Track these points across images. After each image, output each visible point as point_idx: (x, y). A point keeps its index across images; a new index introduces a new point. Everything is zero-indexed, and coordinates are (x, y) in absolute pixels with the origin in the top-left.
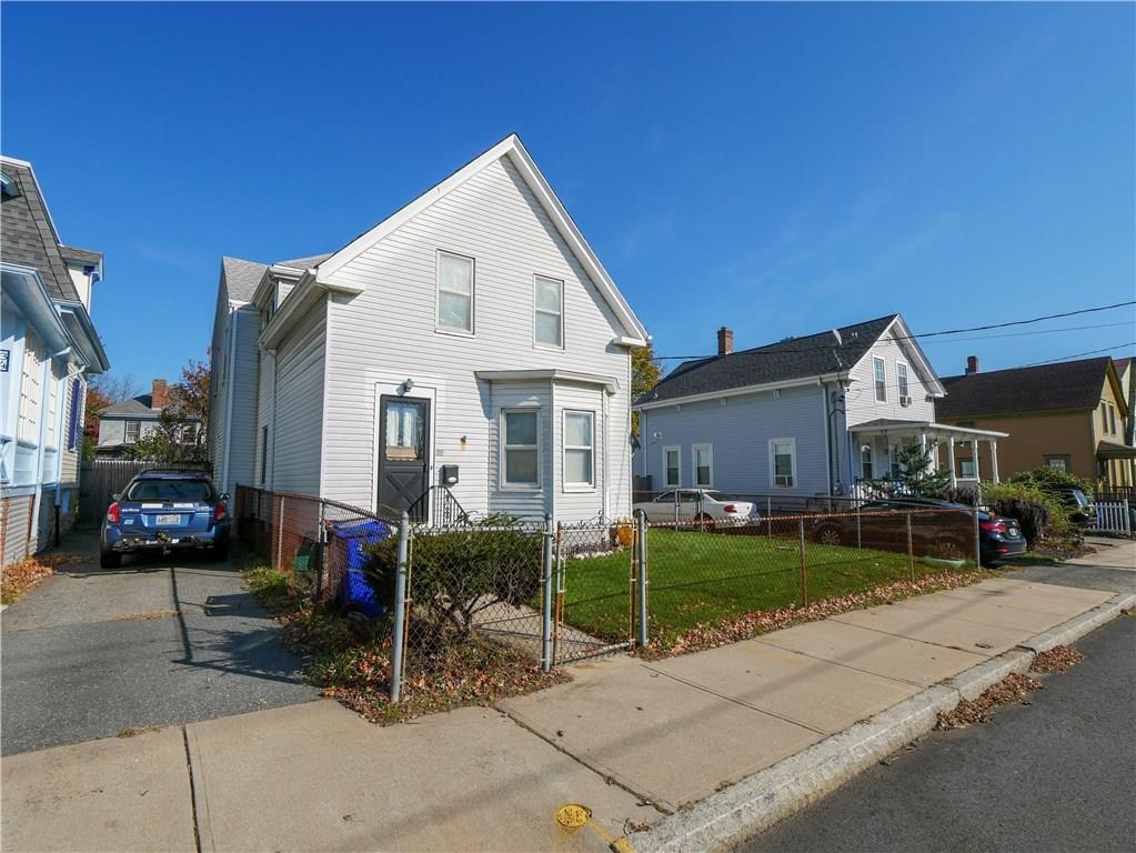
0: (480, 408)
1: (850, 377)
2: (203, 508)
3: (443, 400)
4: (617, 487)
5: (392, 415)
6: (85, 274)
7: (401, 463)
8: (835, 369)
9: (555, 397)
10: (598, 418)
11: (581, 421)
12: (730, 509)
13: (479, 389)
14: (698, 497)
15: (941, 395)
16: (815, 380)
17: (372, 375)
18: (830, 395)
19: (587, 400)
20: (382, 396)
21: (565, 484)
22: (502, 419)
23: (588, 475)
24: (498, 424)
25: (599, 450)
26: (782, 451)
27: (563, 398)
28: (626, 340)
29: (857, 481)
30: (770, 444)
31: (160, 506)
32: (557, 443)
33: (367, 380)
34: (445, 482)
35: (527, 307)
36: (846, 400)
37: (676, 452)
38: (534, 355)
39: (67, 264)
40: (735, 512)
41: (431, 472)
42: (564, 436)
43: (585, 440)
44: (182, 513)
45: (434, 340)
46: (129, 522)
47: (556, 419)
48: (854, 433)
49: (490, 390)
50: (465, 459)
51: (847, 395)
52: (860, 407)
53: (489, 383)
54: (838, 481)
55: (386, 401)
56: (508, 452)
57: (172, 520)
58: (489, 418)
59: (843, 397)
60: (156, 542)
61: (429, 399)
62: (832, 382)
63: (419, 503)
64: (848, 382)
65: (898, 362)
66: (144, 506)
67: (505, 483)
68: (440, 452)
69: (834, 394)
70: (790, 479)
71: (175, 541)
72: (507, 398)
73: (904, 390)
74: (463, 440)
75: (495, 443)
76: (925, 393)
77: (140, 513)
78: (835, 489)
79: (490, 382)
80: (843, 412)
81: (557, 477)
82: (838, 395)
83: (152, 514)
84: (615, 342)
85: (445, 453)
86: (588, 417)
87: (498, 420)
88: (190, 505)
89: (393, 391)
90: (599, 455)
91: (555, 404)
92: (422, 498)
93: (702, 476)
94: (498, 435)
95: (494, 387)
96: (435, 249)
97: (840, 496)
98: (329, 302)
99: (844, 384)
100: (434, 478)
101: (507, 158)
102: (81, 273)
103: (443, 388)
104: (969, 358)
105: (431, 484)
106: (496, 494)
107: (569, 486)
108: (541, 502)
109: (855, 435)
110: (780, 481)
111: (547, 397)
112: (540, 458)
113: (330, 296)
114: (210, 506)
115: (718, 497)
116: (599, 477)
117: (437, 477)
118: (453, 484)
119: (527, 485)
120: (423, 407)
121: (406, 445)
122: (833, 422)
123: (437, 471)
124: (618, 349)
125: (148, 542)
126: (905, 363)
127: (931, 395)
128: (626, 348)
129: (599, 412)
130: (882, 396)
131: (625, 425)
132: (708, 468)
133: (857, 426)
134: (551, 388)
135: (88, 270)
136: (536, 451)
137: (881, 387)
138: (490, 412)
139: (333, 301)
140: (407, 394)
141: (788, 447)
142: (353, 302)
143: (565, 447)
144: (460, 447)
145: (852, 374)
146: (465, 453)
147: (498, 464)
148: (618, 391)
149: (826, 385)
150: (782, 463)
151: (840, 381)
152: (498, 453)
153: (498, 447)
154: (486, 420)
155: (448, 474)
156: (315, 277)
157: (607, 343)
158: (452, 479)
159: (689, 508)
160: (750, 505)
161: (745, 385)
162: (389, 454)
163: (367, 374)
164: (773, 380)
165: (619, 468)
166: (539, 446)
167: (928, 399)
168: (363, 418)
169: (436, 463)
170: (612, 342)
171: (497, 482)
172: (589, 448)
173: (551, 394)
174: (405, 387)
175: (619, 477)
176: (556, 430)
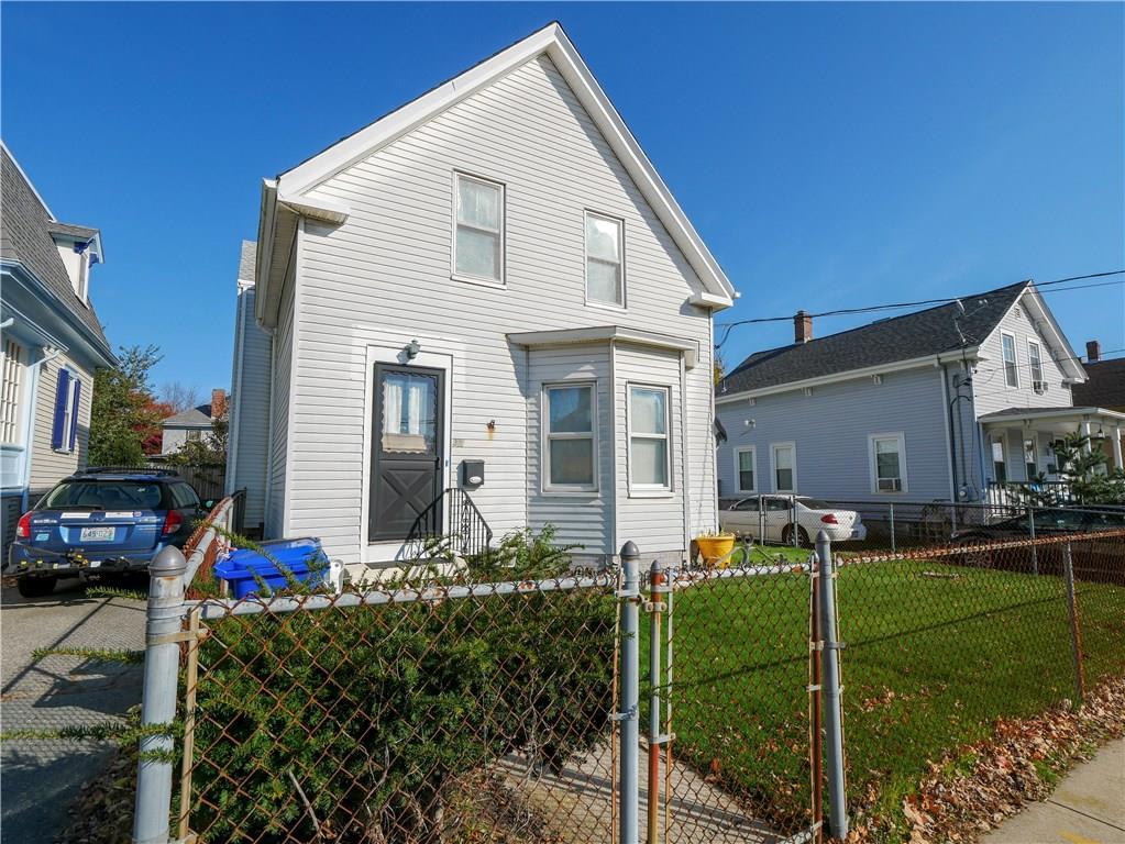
0: (515, 383)
1: (979, 354)
2: (146, 519)
3: (463, 371)
4: (699, 490)
5: (392, 392)
6: (76, 251)
7: (404, 456)
8: (958, 345)
9: (616, 366)
10: (675, 395)
11: (652, 400)
12: (828, 519)
13: (512, 357)
14: (786, 505)
15: (1082, 381)
16: (931, 360)
17: (362, 334)
18: (951, 381)
19: (660, 370)
20: (377, 364)
21: (633, 486)
22: (544, 398)
23: (662, 473)
24: (538, 405)
25: (676, 439)
26: (887, 449)
27: (626, 367)
28: (706, 297)
29: (990, 484)
30: (870, 441)
31: (86, 515)
32: (619, 428)
33: (356, 342)
34: (465, 483)
35: (575, 251)
36: (974, 383)
37: (750, 453)
38: (585, 314)
39: (56, 239)
40: (836, 522)
41: (446, 469)
42: (629, 420)
43: (658, 426)
44: (118, 525)
45: (450, 289)
46: (42, 537)
47: (618, 396)
48: (984, 424)
49: (528, 358)
50: (493, 452)
51: (974, 377)
52: (991, 394)
53: (525, 349)
54: (965, 484)
55: (383, 372)
56: (552, 442)
57: (105, 535)
58: (527, 397)
59: (970, 380)
60: (67, 566)
61: (444, 370)
62: (955, 362)
63: (430, 512)
64: (974, 361)
65: (1030, 339)
66: (65, 515)
67: (548, 485)
68: (459, 442)
69: (956, 377)
70: (898, 484)
71: (95, 564)
72: (549, 368)
73: (1037, 374)
74: (491, 426)
75: (535, 431)
76: (1062, 378)
77: (58, 525)
78: (962, 494)
79: (527, 348)
80: (970, 399)
81: (620, 476)
82: (963, 378)
83: (75, 526)
84: (691, 302)
85: (466, 444)
86: (663, 392)
87: (538, 399)
88: (129, 515)
89: (392, 357)
90: (677, 447)
91: (616, 373)
92: (434, 505)
93: (783, 479)
94: (539, 420)
95: (532, 354)
96: (450, 168)
97: (969, 503)
98: (301, 233)
99: (969, 364)
100: (450, 478)
101: (546, 56)
102: (71, 251)
103: (463, 355)
104: (1088, 344)
105: (446, 486)
106: (537, 499)
107: (637, 488)
108: (600, 510)
109: (986, 428)
110: (883, 486)
111: (606, 365)
112: (597, 450)
113: (301, 224)
114: (158, 516)
115: (811, 504)
116: (678, 477)
117: (455, 476)
118: (477, 486)
119: (578, 488)
120: (434, 380)
121: (411, 432)
122: (955, 411)
123: (454, 468)
124: (696, 310)
125: (56, 566)
126: (1038, 341)
127: (1068, 380)
128: (706, 309)
129: (675, 388)
130: (1013, 381)
131: (707, 410)
132: (790, 470)
133: (988, 415)
134: (610, 354)
135: (80, 246)
136: (590, 440)
137: (1011, 368)
138: (528, 388)
139: (306, 231)
140: (411, 362)
141: (895, 444)
142: (335, 234)
143: (631, 434)
144: (486, 435)
145: (984, 350)
146: (494, 444)
147: (539, 459)
148: (697, 365)
149: (945, 367)
150: (887, 463)
151: (965, 361)
152: (538, 444)
153: (538, 435)
154: (523, 398)
155: (471, 472)
156: (275, 192)
157: (682, 302)
158: (475, 479)
159: (778, 518)
160: (854, 514)
161: (835, 371)
162: (387, 444)
163: (356, 333)
164: (872, 364)
165: (701, 465)
166: (595, 434)
167: (1065, 385)
168: (349, 393)
169: (453, 458)
170: (688, 300)
171: (537, 483)
172: (663, 436)
173: (610, 362)
174: (409, 353)
175: (701, 478)
176: (618, 412)
